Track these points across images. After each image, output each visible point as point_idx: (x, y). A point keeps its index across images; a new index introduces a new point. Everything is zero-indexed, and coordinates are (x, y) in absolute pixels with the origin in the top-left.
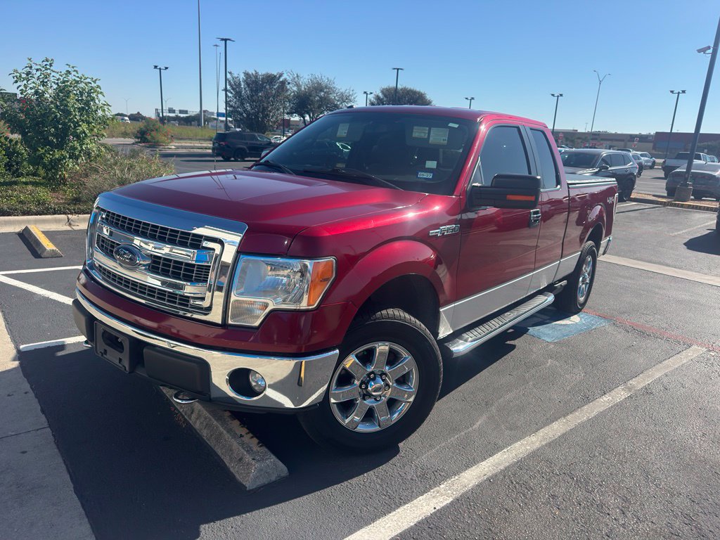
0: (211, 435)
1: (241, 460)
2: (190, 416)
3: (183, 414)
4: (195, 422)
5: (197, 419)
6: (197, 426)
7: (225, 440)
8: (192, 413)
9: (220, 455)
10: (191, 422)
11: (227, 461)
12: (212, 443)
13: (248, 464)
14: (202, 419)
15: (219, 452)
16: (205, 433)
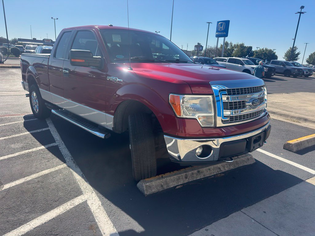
0: (234, 165)
1: (248, 159)
2: (221, 170)
3: (217, 173)
4: (225, 169)
5: (224, 168)
6: (227, 169)
7: (239, 161)
8: (220, 169)
9: (242, 165)
10: (223, 171)
11: (246, 164)
12: (237, 166)
13: (251, 158)
14: (226, 166)
15: (241, 165)
16: (232, 167)
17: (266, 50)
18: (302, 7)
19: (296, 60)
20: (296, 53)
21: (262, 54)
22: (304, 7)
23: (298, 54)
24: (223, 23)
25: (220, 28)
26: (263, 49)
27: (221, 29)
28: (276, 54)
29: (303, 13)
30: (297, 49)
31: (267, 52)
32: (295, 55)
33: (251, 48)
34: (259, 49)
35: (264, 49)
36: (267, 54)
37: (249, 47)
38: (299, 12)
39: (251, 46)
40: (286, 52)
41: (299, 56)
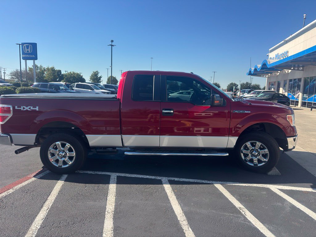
17: (74, 73)
18: (112, 41)
19: (100, 82)
20: (99, 76)
21: (71, 77)
22: (113, 41)
23: (100, 77)
24: (30, 45)
25: (26, 50)
26: (70, 73)
27: (28, 51)
28: (83, 77)
29: (113, 46)
30: (99, 73)
31: (75, 75)
32: (98, 78)
33: (60, 71)
34: (67, 72)
35: (72, 72)
36: (75, 77)
37: (58, 70)
38: (110, 45)
39: (60, 70)
40: (90, 76)
41: (101, 79)
